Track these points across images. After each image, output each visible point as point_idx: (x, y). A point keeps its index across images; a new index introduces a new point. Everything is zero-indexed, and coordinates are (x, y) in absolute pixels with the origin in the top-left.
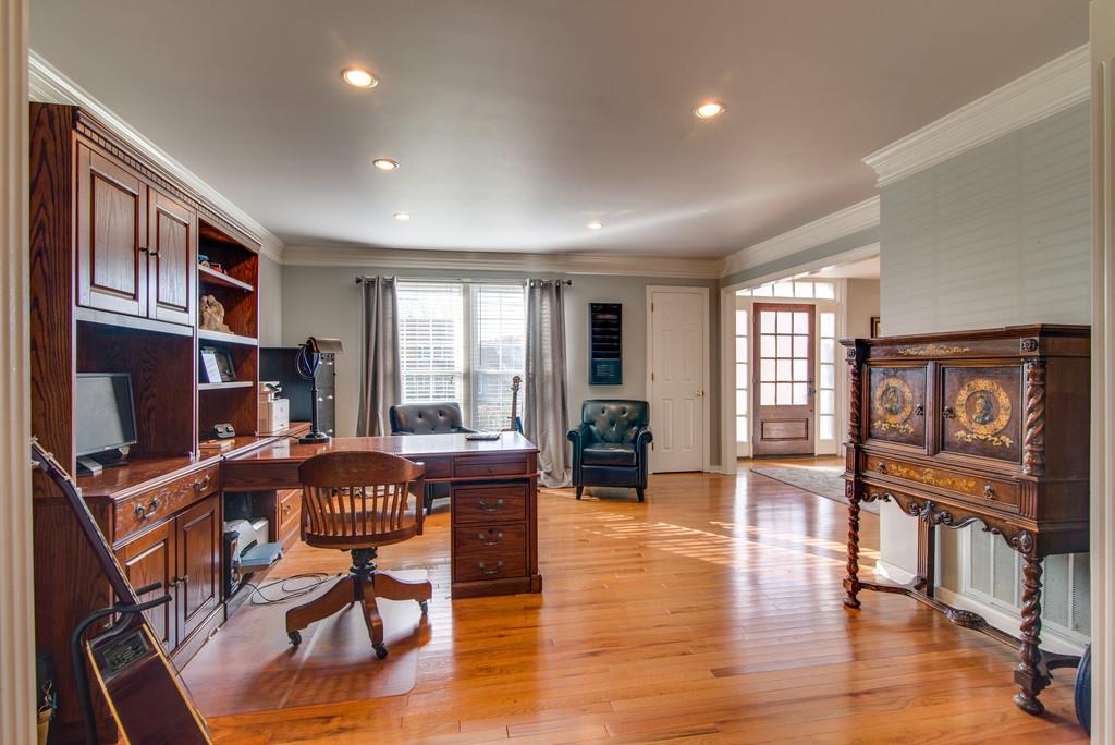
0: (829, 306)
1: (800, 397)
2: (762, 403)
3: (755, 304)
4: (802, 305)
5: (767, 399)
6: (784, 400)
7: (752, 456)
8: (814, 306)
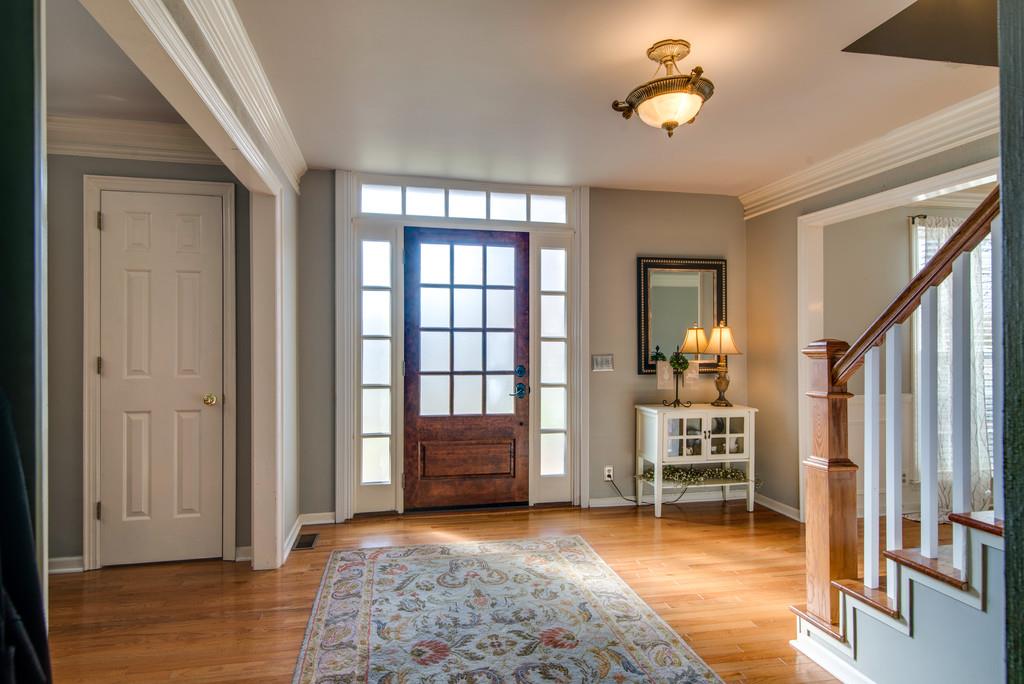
0: (553, 235)
1: (501, 399)
2: (424, 412)
3: (405, 228)
4: (503, 233)
5: (433, 401)
6: (468, 404)
7: (401, 510)
8: (525, 236)
